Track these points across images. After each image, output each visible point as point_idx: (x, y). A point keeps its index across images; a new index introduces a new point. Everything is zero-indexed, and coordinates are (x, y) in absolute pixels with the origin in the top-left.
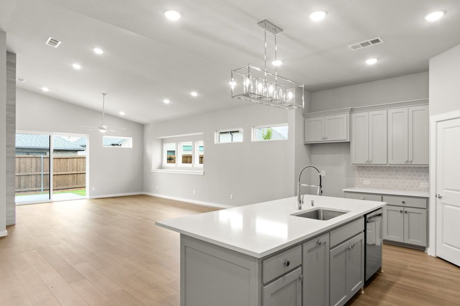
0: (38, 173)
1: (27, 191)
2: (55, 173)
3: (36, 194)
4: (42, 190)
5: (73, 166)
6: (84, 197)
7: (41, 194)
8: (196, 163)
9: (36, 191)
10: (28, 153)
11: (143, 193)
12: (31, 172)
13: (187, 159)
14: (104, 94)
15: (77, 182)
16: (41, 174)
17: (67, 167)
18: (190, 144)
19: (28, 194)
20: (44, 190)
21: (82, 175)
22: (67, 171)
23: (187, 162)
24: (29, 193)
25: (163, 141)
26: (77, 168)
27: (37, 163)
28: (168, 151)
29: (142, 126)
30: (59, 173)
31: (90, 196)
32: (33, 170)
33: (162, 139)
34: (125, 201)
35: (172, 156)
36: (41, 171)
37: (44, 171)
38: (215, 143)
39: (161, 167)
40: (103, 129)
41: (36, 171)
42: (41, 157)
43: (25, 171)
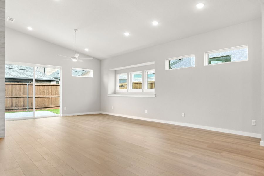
0: (25, 96)
1: (17, 109)
2: (36, 96)
3: (23, 111)
4: (28, 109)
5: (49, 91)
6: (59, 115)
7: (27, 111)
8: (145, 89)
9: (23, 109)
10: (18, 82)
11: (101, 112)
12: (20, 95)
13: (137, 85)
14: (76, 30)
15: (52, 103)
16: (27, 97)
17: (44, 92)
18: (140, 73)
19: (18, 112)
20: (29, 109)
21: (55, 98)
22: (44, 94)
23: (137, 88)
24: (18, 110)
25: (116, 72)
26: (51, 93)
27: (24, 88)
28: (120, 80)
29: (100, 61)
30: (39, 96)
31: (63, 114)
32: (21, 95)
33: (116, 71)
34: (90, 118)
35: (124, 84)
36: (27, 95)
37: (29, 95)
38: (166, 70)
39: (115, 93)
40: (75, 58)
41: (24, 95)
42: (27, 85)
43: (16, 95)
